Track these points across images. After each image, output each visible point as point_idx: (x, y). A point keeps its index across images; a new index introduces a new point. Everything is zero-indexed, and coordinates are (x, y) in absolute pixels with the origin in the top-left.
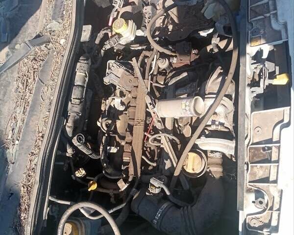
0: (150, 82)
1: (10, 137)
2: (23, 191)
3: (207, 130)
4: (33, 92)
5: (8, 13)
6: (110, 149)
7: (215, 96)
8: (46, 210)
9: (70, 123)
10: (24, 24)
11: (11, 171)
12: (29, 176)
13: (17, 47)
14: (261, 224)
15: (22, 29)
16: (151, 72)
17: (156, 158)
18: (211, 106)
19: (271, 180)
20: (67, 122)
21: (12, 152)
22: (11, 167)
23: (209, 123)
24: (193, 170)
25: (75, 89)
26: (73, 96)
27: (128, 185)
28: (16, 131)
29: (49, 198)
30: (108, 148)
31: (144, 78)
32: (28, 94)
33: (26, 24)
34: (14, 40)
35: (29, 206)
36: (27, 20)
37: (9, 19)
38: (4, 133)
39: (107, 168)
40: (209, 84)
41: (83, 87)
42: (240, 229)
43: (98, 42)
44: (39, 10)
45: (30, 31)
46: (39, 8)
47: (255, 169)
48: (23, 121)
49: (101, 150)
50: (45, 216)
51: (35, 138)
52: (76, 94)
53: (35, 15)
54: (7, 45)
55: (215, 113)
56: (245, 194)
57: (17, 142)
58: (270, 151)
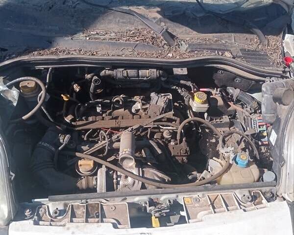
0: (152, 126)
1: (92, 33)
2: (53, 49)
3: (113, 172)
4: (128, 42)
5: (189, 12)
6: (99, 107)
7: (141, 175)
8: (42, 67)
9: (108, 72)
10: (182, 25)
11: (67, 38)
12: (64, 52)
13: (163, 24)
14: (41, 215)
15: (178, 24)
16: (161, 127)
17: (90, 139)
18: (133, 173)
19: (73, 219)
20: (109, 70)
21: (81, 36)
22: (70, 38)
23: (119, 173)
24: (80, 165)
25: (135, 71)
26: (129, 71)
27: (69, 122)
28: (96, 36)
29: (50, 67)
30: (100, 105)
31: (154, 122)
32: (125, 39)
33: (183, 26)
34: (167, 20)
35: (42, 55)
36: (186, 26)
37: (184, 13)
38: (95, 29)
39: (84, 107)
40: (151, 170)
41: (138, 76)
42: (36, 200)
43: (182, 83)
44: (196, 33)
45: (178, 30)
46: (198, 32)
47: (82, 209)
48: (104, 40)
49: (98, 100)
50: (37, 67)
51: (92, 50)
52: (132, 72)
53: (192, 31)
54: (162, 16)
55: (126, 177)
56: (63, 202)
57: (88, 38)
58: (95, 217)
